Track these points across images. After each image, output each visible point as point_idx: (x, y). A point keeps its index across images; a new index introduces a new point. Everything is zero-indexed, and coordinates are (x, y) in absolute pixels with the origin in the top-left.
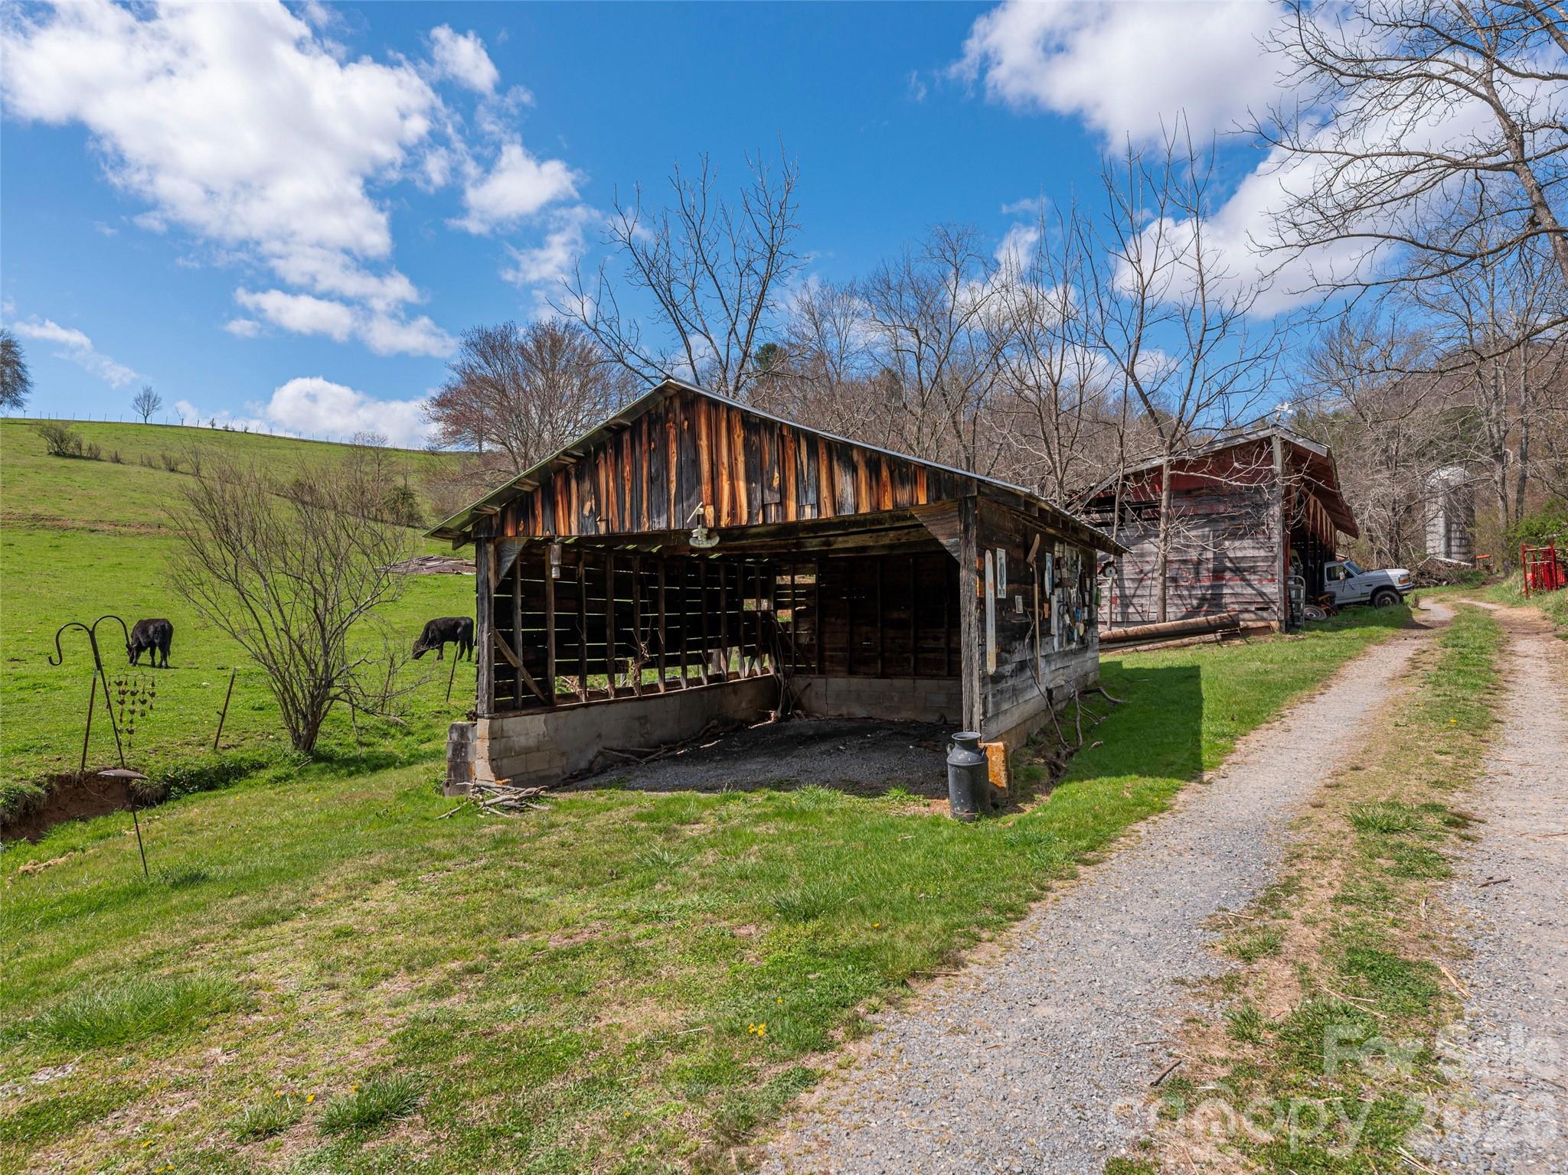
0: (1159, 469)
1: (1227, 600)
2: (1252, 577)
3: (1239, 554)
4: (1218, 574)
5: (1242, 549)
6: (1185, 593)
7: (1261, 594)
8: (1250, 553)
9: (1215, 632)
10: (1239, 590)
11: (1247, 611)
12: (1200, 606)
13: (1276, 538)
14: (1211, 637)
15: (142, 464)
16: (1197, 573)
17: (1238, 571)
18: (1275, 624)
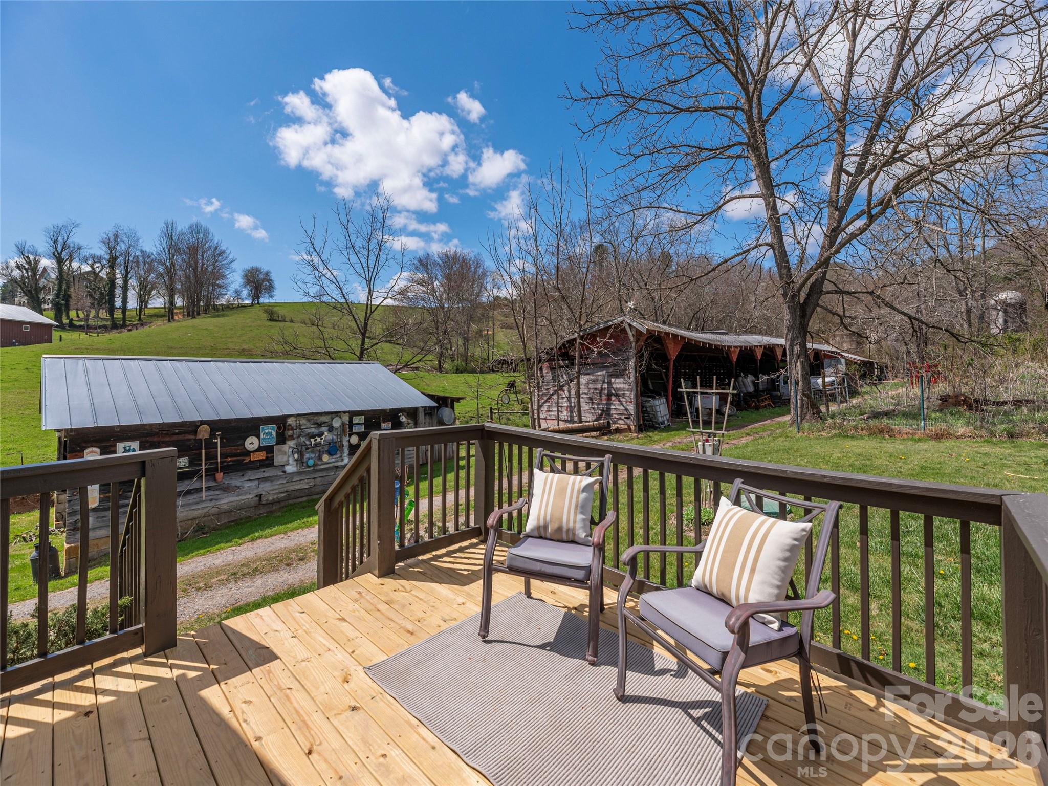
0: (575, 340)
1: (613, 412)
2: (623, 400)
3: (618, 387)
4: (609, 396)
5: (618, 383)
6: (596, 407)
7: (627, 410)
8: (622, 386)
9: (597, 431)
10: (618, 407)
11: (620, 419)
12: (601, 415)
13: (632, 379)
14: (594, 434)
15: (301, 323)
16: (601, 396)
17: (617, 395)
18: (633, 427)
